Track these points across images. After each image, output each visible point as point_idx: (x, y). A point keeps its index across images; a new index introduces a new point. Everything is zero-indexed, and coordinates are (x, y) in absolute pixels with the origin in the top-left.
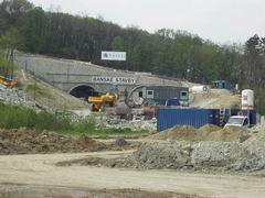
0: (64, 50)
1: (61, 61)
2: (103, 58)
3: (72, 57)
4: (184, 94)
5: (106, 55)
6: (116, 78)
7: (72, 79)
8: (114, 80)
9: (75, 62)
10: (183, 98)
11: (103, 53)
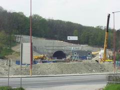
0: (56, 36)
1: (51, 41)
2: (68, 39)
3: (56, 39)
4: (89, 54)
5: (69, 38)
6: (73, 47)
7: (55, 48)
8: (72, 48)
9: (56, 41)
10: (88, 55)
11: (68, 37)
